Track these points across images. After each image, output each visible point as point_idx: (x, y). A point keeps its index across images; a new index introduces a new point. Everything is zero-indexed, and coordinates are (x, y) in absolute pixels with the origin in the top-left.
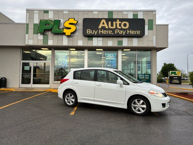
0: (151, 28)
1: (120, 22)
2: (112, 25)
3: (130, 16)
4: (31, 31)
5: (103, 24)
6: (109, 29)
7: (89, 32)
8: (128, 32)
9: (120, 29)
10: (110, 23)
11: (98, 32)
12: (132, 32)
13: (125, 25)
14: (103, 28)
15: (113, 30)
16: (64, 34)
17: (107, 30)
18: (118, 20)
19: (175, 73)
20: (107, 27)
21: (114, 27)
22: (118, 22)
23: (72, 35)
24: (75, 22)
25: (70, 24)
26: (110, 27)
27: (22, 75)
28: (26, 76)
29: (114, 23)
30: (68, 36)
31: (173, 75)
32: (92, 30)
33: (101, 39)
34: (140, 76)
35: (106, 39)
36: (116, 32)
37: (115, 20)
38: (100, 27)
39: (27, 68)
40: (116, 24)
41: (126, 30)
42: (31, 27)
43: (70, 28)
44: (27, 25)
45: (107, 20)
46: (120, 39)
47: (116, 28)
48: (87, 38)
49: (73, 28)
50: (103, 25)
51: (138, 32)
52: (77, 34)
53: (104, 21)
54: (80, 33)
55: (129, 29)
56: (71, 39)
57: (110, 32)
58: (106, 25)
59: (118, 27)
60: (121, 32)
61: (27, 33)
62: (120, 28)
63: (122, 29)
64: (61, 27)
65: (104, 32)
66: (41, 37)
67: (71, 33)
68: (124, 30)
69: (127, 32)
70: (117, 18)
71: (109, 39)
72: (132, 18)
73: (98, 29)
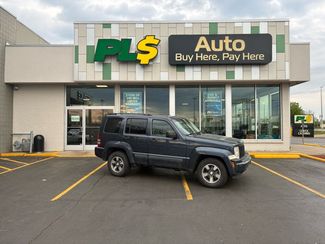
0: (281, 50)
1: (231, 41)
2: (217, 46)
3: (247, 31)
4: (83, 57)
5: (203, 43)
6: (212, 52)
7: (179, 57)
8: (244, 56)
9: (230, 53)
10: (213, 42)
11: (195, 57)
12: (250, 57)
13: (239, 45)
14: (203, 51)
15: (219, 54)
16: (138, 62)
17: (209, 53)
18: (227, 38)
19: (302, 119)
20: (209, 50)
22: (227, 41)
23: (151, 63)
24: (156, 42)
26: (214, 49)
27: (69, 130)
29: (221, 42)
30: (144, 66)
31: (300, 122)
32: (185, 54)
33: (198, 70)
35: (206, 70)
36: (224, 57)
38: (197, 50)
39: (75, 118)
40: (224, 44)
41: (241, 53)
42: (83, 51)
43: (147, 52)
44: (77, 47)
45: (209, 38)
46: (230, 69)
47: (224, 51)
48: (175, 69)
49: (153, 51)
51: (261, 57)
52: (158, 61)
53: (203, 39)
54: (163, 59)
55: (245, 51)
56: (149, 69)
57: (214, 57)
58: (207, 46)
59: (228, 49)
60: (232, 58)
61: (77, 61)
62: (231, 50)
63: (233, 52)
64: (132, 51)
65: (203, 57)
66: (99, 68)
68: (237, 53)
70: (224, 33)
71: (212, 68)
72: (249, 33)
73: (194, 53)
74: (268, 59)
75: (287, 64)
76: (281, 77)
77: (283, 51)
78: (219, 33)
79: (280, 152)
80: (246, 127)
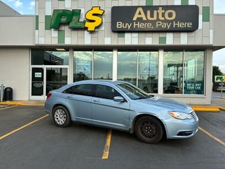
0: (206, 19)
1: (163, 11)
2: (152, 16)
4: (42, 25)
5: (140, 13)
6: (148, 21)
7: (120, 25)
8: (174, 24)
9: (162, 21)
10: (149, 12)
11: (133, 25)
12: (180, 25)
13: (170, 15)
14: (140, 20)
15: (153, 22)
16: (86, 29)
17: (144, 22)
18: (160, 8)
19: (221, 78)
20: (144, 19)
21: (155, 18)
22: (161, 11)
23: (96, 30)
24: (101, 12)
25: (94, 15)
26: (149, 18)
27: (33, 84)
28: (37, 85)
29: (155, 12)
30: (91, 32)
31: (219, 81)
32: (124, 22)
33: (136, 35)
34: (188, 85)
35: (142, 35)
36: (157, 25)
37: (157, 8)
38: (135, 19)
39: (38, 75)
40: (158, 14)
41: (172, 21)
42: (42, 20)
43: (93, 21)
44: (37, 17)
45: (145, 8)
46: (162, 35)
47: (158, 20)
48: (117, 34)
50: (140, 16)
51: (189, 25)
52: (103, 28)
53: (140, 9)
54: (106, 27)
55: (176, 20)
56: (95, 35)
57: (149, 26)
58: (143, 16)
59: (161, 18)
60: (164, 26)
61: (37, 28)
62: (163, 19)
63: (166, 21)
64: (81, 20)
65: (140, 26)
66: (55, 34)
67: (96, 28)
68: (168, 22)
69: (172, 25)
70: (159, 5)
71: (148, 35)
72: (180, 4)
73: (133, 22)
74: (195, 27)
75: (211, 31)
76: (205, 43)
77: (208, 21)
78: (154, 4)
79: (203, 105)
80: (176, 84)
